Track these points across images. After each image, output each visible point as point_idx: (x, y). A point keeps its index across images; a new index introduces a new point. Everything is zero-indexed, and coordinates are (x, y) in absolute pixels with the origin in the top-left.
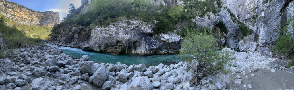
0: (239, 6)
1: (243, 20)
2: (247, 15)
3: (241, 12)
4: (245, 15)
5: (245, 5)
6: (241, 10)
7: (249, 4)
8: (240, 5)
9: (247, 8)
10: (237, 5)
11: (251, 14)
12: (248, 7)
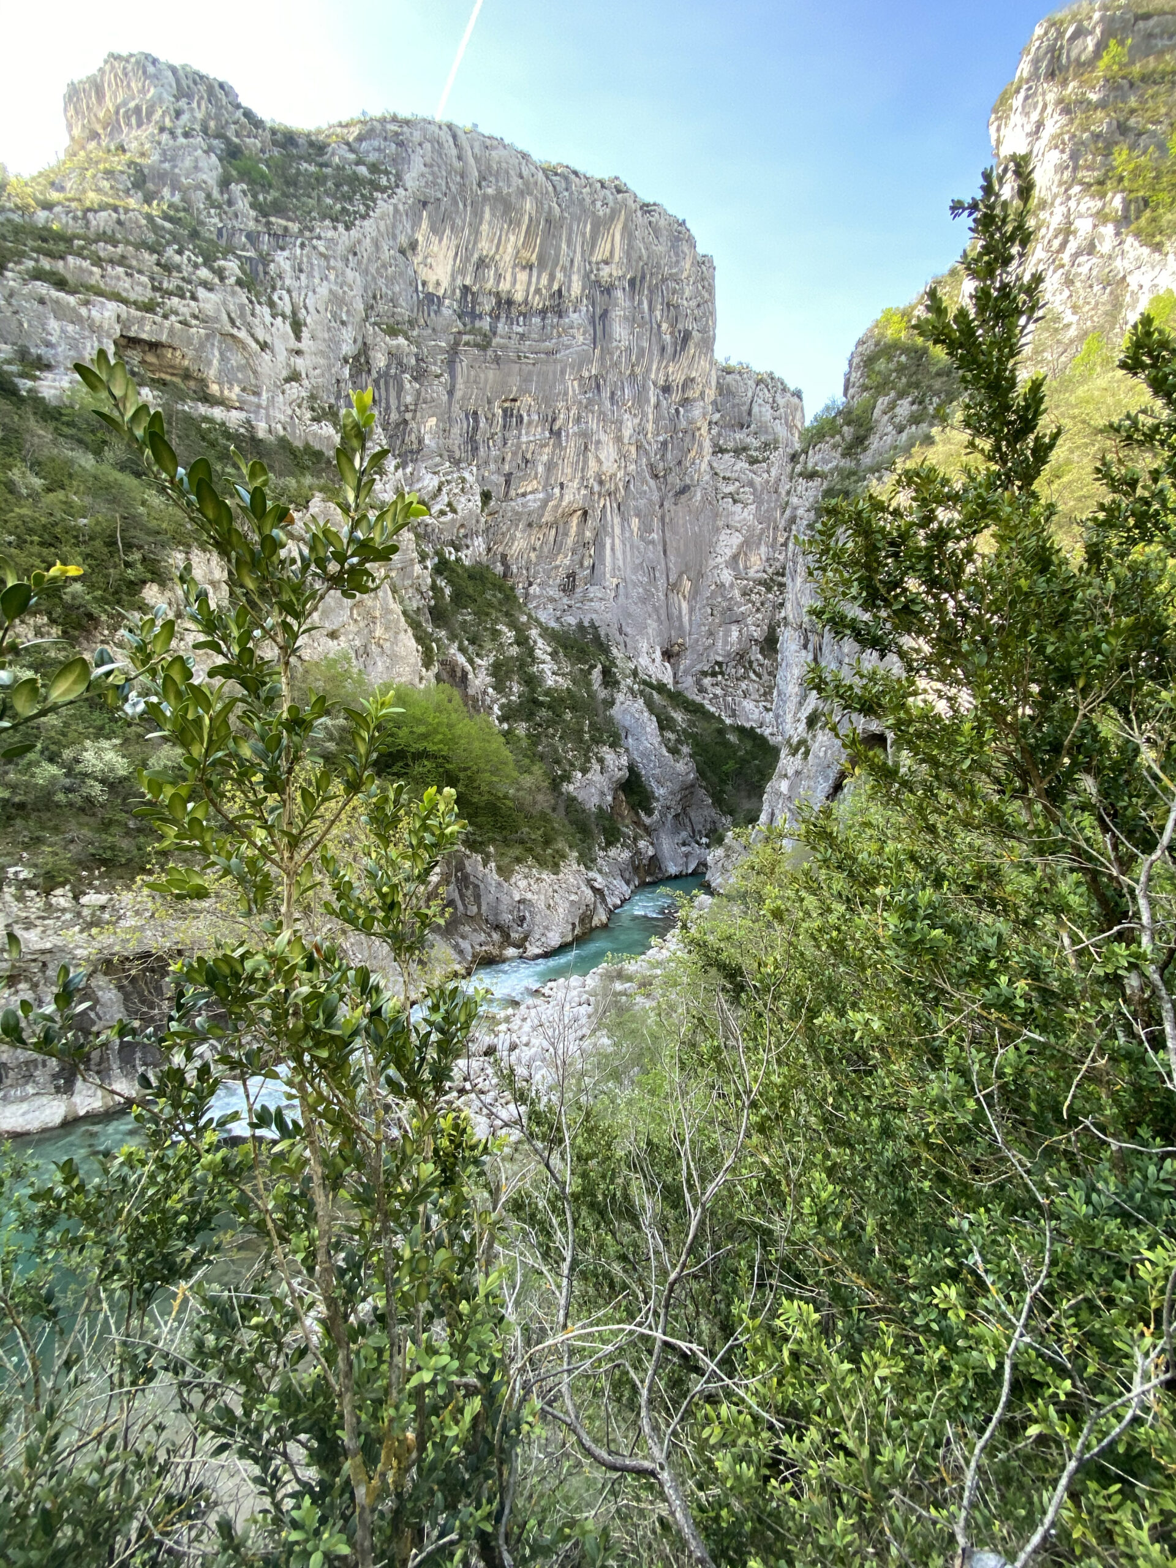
0: (673, 587)
1: (698, 667)
2: (727, 634)
3: (686, 619)
4: (711, 634)
5: (712, 563)
6: (685, 606)
7: (735, 558)
8: (680, 576)
9: (721, 586)
10: (662, 582)
11: (750, 621)
12: (727, 576)
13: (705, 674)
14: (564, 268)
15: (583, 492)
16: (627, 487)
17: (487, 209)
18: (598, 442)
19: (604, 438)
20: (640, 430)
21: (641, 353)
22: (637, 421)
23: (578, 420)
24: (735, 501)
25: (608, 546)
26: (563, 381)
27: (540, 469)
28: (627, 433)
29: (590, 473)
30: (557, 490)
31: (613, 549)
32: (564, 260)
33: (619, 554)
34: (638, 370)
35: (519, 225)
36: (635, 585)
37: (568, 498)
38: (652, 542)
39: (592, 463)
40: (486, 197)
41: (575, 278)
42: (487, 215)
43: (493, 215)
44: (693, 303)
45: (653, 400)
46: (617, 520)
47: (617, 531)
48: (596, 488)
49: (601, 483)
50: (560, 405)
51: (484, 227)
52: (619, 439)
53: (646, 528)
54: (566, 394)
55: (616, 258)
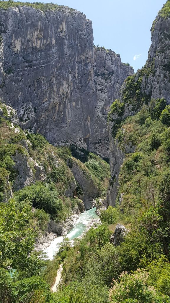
0: (86, 120)
1: (94, 141)
2: (102, 131)
3: (90, 128)
4: (97, 132)
5: (96, 111)
6: (89, 124)
7: (103, 108)
8: (87, 116)
9: (99, 117)
10: (82, 119)
12: (100, 115)
13: (96, 143)
14: (50, 38)
15: (59, 98)
16: (71, 95)
17: (29, 28)
18: (63, 84)
19: (64, 83)
20: (74, 77)
21: (73, 55)
22: (72, 75)
23: (56, 79)
24: (102, 92)
25: (67, 112)
26: (52, 70)
27: (47, 95)
28: (70, 79)
29: (61, 93)
30: (52, 100)
31: (68, 112)
32: (50, 35)
33: (70, 113)
34: (72, 60)
35: (37, 29)
36: (75, 121)
37: (55, 101)
38: (79, 108)
39: (61, 90)
40: (28, 25)
41: (53, 39)
42: (29, 29)
43: (31, 29)
44: (86, 36)
45: (77, 68)
46: (69, 104)
47: (69, 107)
48: (63, 96)
49: (64, 95)
50: (52, 76)
51: (29, 32)
52: (68, 81)
53: (77, 105)
54: (53, 73)
55: (64, 31)
